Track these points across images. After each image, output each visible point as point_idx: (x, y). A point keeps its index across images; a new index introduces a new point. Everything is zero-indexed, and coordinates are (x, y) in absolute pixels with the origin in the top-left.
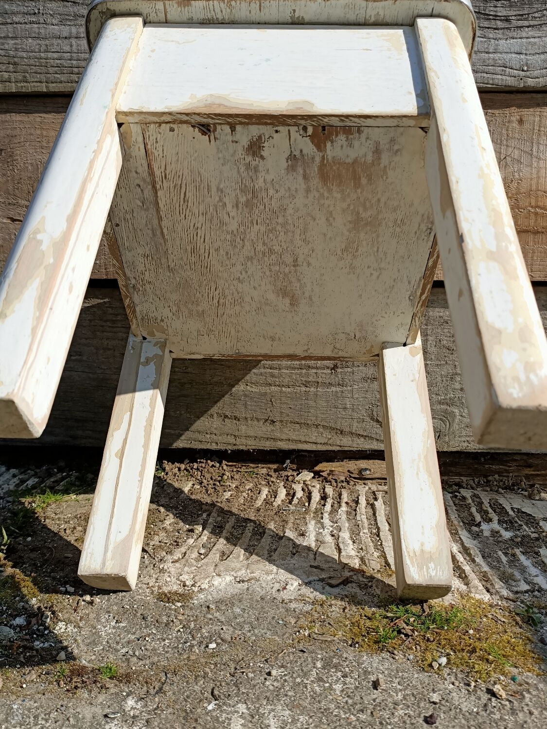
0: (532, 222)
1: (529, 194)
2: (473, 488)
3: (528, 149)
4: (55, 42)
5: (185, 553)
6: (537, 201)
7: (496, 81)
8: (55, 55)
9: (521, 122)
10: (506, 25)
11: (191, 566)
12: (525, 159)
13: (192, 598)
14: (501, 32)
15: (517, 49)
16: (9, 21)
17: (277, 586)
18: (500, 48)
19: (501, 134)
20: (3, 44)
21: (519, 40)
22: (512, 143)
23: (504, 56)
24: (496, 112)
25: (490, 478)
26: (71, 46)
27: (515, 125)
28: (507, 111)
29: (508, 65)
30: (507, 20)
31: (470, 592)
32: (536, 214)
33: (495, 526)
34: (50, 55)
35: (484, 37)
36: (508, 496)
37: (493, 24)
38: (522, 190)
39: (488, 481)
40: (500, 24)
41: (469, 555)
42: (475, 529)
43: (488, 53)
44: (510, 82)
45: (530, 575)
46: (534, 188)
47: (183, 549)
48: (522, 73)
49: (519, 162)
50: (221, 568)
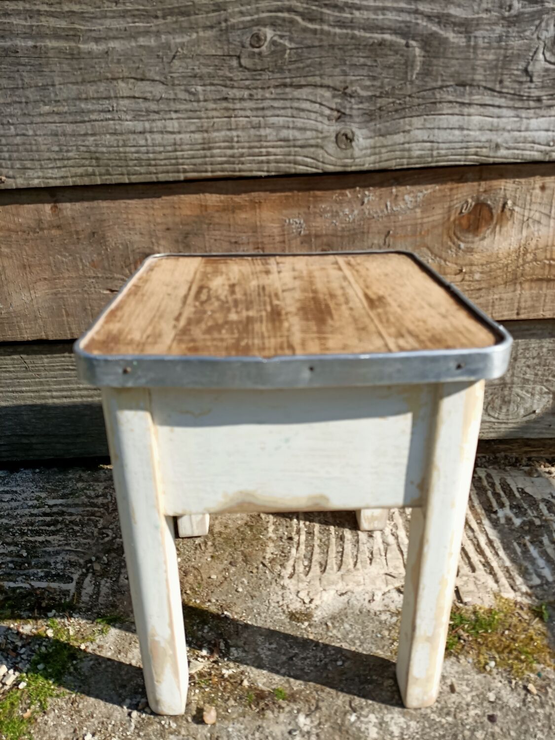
0: (546, 272)
1: (545, 250)
2: (485, 467)
3: (547, 212)
4: (131, 136)
5: (294, 566)
6: (552, 254)
7: (525, 157)
8: (133, 149)
9: (543, 188)
10: (537, 105)
11: (303, 581)
12: (544, 220)
13: (312, 616)
14: (532, 111)
15: (546, 126)
16: (86, 119)
17: (368, 597)
18: (532, 127)
19: (525, 200)
20: (84, 141)
21: (547, 119)
22: (534, 207)
23: (534, 133)
24: (523, 180)
25: (498, 455)
26: (146, 140)
27: (537, 191)
28: (532, 180)
29: (537, 141)
30: (539, 100)
31: (500, 591)
32: (550, 265)
33: (507, 511)
34: (128, 149)
35: (518, 116)
36: (513, 474)
37: (526, 104)
38: (540, 246)
39: (496, 458)
40: (532, 104)
41: (493, 547)
42: (493, 516)
43: (520, 131)
44: (537, 156)
45: (538, 567)
46: (550, 244)
47: (291, 562)
48: (548, 148)
49: (539, 222)
50: (324, 582)
